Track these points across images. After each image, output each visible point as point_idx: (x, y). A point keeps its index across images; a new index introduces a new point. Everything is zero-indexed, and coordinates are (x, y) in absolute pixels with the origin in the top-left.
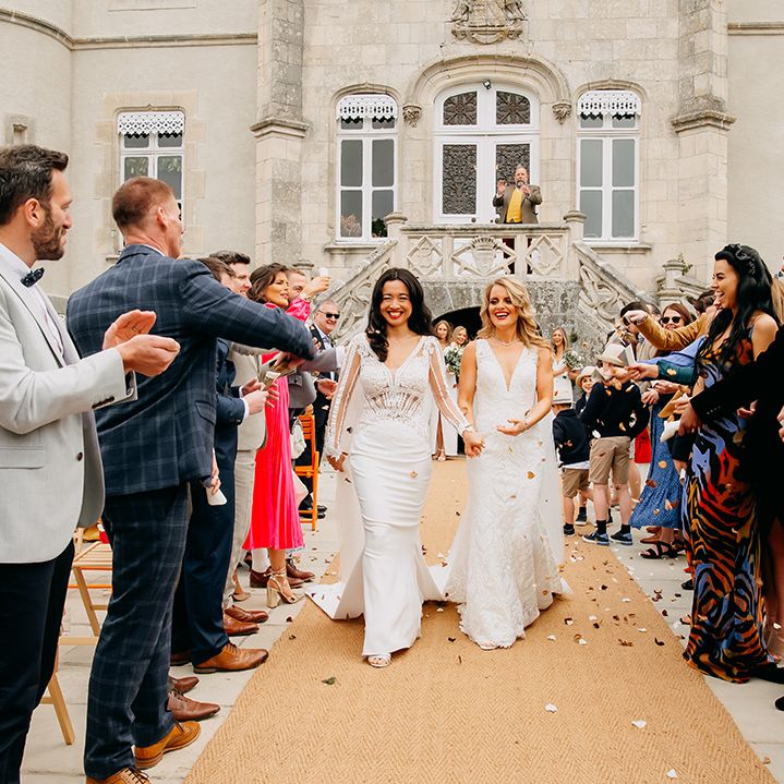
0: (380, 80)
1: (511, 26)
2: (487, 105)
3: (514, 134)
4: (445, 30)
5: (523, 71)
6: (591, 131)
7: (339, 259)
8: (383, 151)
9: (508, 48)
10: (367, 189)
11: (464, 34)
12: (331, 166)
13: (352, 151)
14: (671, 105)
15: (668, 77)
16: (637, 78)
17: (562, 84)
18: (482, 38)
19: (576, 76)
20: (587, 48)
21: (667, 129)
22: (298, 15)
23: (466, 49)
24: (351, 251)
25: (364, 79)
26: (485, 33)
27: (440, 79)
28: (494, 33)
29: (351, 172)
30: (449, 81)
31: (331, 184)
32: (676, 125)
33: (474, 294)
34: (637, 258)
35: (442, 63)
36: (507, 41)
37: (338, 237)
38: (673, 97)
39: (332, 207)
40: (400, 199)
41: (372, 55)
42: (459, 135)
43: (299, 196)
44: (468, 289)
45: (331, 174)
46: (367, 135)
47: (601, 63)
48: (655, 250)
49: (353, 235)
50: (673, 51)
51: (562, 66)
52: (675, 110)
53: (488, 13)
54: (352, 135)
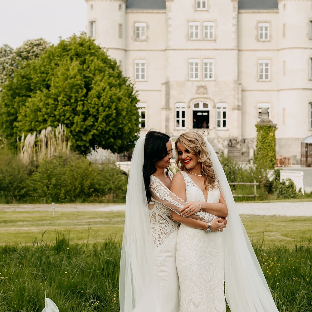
0: (183, 101)
1: (205, 92)
2: (201, 105)
4: (194, 93)
5: (207, 100)
6: (219, 110)
7: (176, 131)
8: (183, 113)
9: (205, 96)
10: (181, 119)
11: (198, 93)
12: (175, 115)
13: (178, 113)
14: (232, 106)
15: (232, 101)
16: (226, 101)
17: (214, 102)
19: (216, 101)
20: (218, 96)
21: (231, 110)
22: (169, 90)
23: (198, 96)
24: (178, 130)
25: (180, 101)
26: (201, 93)
27: (193, 101)
28: (203, 93)
29: (178, 116)
30: (195, 101)
31: (175, 119)
32: (233, 109)
34: (227, 132)
35: (194, 98)
37: (176, 127)
38: (232, 104)
39: (175, 123)
40: (186, 121)
41: (182, 96)
42: (196, 109)
43: (169, 121)
45: (175, 117)
46: (181, 110)
47: (220, 99)
48: (230, 130)
53: (202, 90)
54: (178, 110)
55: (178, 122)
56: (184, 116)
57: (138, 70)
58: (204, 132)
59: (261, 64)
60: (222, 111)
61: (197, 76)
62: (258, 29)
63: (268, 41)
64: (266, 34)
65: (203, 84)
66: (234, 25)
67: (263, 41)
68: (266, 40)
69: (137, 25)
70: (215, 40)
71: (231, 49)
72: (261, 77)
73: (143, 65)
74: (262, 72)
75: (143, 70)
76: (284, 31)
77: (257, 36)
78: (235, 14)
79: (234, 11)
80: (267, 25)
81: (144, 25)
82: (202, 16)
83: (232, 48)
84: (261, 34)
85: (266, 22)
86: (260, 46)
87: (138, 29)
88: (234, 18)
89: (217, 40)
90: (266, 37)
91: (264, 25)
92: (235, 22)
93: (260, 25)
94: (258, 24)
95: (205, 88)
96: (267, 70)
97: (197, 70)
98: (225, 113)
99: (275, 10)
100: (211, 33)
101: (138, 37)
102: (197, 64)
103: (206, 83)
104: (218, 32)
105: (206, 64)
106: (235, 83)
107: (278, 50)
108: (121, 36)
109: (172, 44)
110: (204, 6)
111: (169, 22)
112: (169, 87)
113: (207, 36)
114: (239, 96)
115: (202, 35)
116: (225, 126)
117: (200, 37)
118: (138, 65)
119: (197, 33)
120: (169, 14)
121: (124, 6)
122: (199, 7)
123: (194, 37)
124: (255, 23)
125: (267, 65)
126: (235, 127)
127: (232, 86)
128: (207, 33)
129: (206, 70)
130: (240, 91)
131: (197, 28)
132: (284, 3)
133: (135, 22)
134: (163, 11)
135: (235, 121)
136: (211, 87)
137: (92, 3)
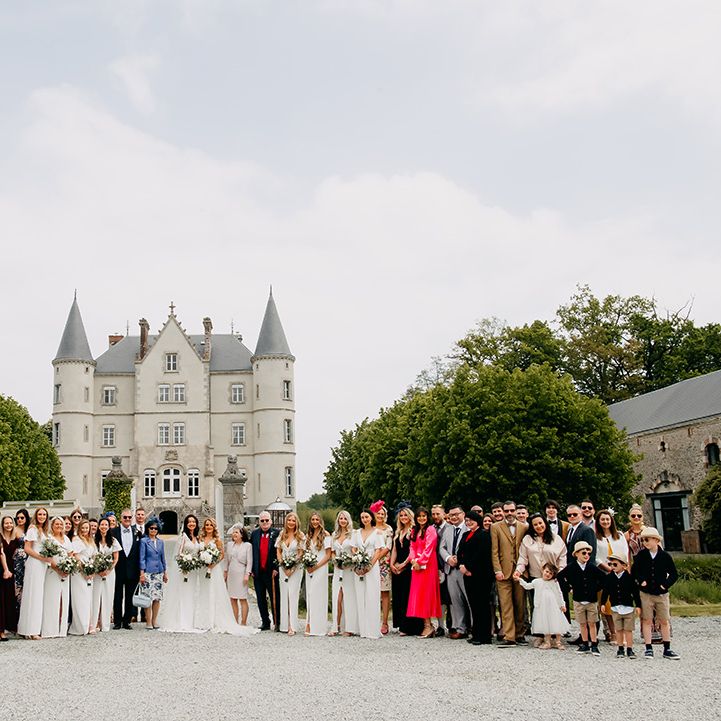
0: (152, 467)
1: (176, 458)
2: (172, 471)
3: (177, 477)
4: (164, 458)
5: (178, 466)
6: (190, 477)
7: (145, 500)
8: (153, 480)
9: (175, 462)
10: (150, 487)
11: (167, 459)
12: (144, 483)
13: (147, 480)
15: (204, 467)
16: (198, 467)
17: (185, 468)
19: (187, 467)
20: (189, 462)
21: (203, 476)
22: (137, 455)
23: (168, 462)
24: (147, 499)
25: (149, 467)
26: (171, 459)
27: (163, 467)
28: (173, 459)
29: (147, 484)
30: (165, 467)
32: (205, 475)
34: (198, 500)
35: (163, 464)
36: (175, 460)
37: (145, 496)
38: (205, 471)
39: (144, 491)
40: (156, 489)
41: (151, 462)
42: (167, 477)
43: (137, 489)
45: (143, 485)
46: (150, 477)
47: (192, 464)
48: (202, 498)
50: (204, 462)
51: (185, 465)
52: (205, 473)
53: (172, 456)
54: (147, 477)
55: (147, 490)
56: (153, 484)
57: (106, 436)
59: (235, 428)
60: (193, 477)
61: (167, 441)
63: (242, 403)
64: (240, 396)
65: (173, 449)
66: (205, 387)
67: (238, 404)
68: (240, 402)
69: (106, 388)
70: (186, 403)
71: (202, 412)
72: (235, 441)
73: (112, 430)
74: (236, 435)
75: (112, 436)
76: (258, 392)
77: (231, 398)
78: (206, 376)
79: (205, 372)
80: (242, 386)
81: (113, 388)
82: (172, 378)
83: (203, 410)
84: (235, 396)
85: (239, 384)
86: (234, 408)
87: (107, 392)
88: (205, 380)
89: (188, 403)
90: (240, 399)
91: (237, 386)
92: (206, 383)
93: (234, 386)
94: (231, 386)
95: (175, 453)
96: (241, 434)
97: (167, 434)
98: (197, 480)
99: (249, 371)
100: (182, 395)
101: (107, 401)
102: (167, 428)
103: (177, 449)
104: (189, 394)
105: (176, 428)
106: (207, 447)
107: (253, 412)
108: (87, 400)
109: (140, 408)
110: (174, 368)
111: (139, 385)
112: (138, 453)
113: (177, 399)
114: (211, 461)
115: (172, 398)
116: (197, 494)
117: (170, 400)
118: (106, 430)
119: (167, 396)
120: (138, 377)
121: (92, 369)
122: (169, 369)
123: (164, 400)
124: (228, 385)
125: (241, 428)
126: (208, 495)
127: (204, 451)
128: (177, 396)
129: (176, 434)
130: (212, 456)
131: (167, 391)
132: (257, 363)
133: (104, 386)
134: (132, 374)
135: (207, 488)
136: (182, 452)
137: (58, 366)
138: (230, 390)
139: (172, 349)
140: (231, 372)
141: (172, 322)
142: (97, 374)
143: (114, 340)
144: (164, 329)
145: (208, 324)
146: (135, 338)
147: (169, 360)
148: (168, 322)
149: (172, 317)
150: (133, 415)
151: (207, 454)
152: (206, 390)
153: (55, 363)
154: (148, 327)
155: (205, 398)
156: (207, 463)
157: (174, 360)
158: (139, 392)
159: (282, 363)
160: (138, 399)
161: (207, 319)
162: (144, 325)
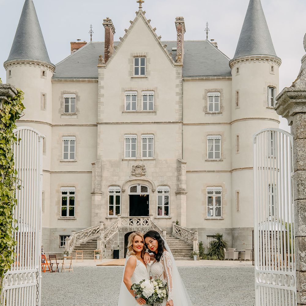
0: (117, 184)
1: (143, 173)
2: (139, 189)
4: (130, 173)
5: (146, 182)
6: (160, 194)
7: (109, 220)
8: (118, 198)
9: (143, 178)
10: (115, 205)
11: (134, 175)
12: (107, 201)
13: (111, 197)
14: (175, 189)
15: (175, 184)
16: (169, 184)
17: (153, 185)
18: (138, 176)
19: (156, 183)
20: (159, 178)
21: (174, 194)
22: (100, 170)
23: (134, 178)
24: (111, 219)
25: (114, 183)
26: (138, 175)
27: (129, 184)
28: (140, 175)
29: (111, 202)
30: (131, 184)
31: (107, 205)
32: (176, 193)
33: (133, 229)
34: (169, 220)
35: (130, 181)
36: (143, 176)
37: (109, 215)
38: (176, 188)
39: (107, 209)
40: (121, 208)
41: (115, 178)
43: (100, 207)
44: (132, 228)
45: (107, 203)
46: (115, 195)
47: (161, 181)
48: (172, 219)
49: (112, 215)
50: (176, 179)
51: (154, 181)
52: (176, 190)
53: (139, 171)
54: (112, 194)
55: (111, 208)
56: (118, 202)
57: (66, 149)
58: (138, 220)
59: (211, 141)
60: (163, 195)
61: (134, 154)
62: (206, 100)
63: (218, 113)
64: (216, 105)
65: (140, 163)
66: (177, 94)
67: (213, 113)
68: (217, 112)
69: (66, 96)
70: (155, 112)
71: (173, 123)
72: (211, 155)
73: (72, 142)
74: (212, 150)
75: (72, 149)
76: (238, 99)
77: (206, 107)
78: (178, 81)
79: (178, 77)
80: (218, 94)
81: (74, 96)
82: (140, 85)
83: (174, 121)
84: (211, 105)
85: (216, 91)
86: (209, 119)
87: (67, 100)
88: (177, 86)
89: (158, 112)
90: (216, 108)
91: (214, 94)
92: (178, 90)
93: (210, 94)
94: (206, 93)
95: (143, 168)
96: (217, 148)
97: (134, 147)
98: (167, 198)
99: (228, 76)
100: (151, 104)
101: (67, 110)
102: (134, 140)
103: (144, 163)
104: (159, 102)
105: (144, 139)
106: (179, 162)
107: (230, 123)
108: (44, 107)
109: (103, 118)
110: (143, 73)
111: (102, 91)
112: (102, 168)
113: (145, 108)
114: (183, 177)
115: (140, 106)
116: (167, 214)
117: (138, 109)
118: (66, 142)
119: (134, 105)
120: (102, 83)
121: (49, 74)
122: (137, 73)
123: (131, 109)
124: (203, 93)
125: (217, 140)
126: (179, 215)
127: (175, 165)
128: (145, 105)
129: (144, 147)
130: (183, 172)
131: (134, 99)
132: (236, 66)
133: (64, 93)
134: (95, 80)
135: (179, 207)
136: (150, 168)
137: (10, 68)
138: (205, 98)
139: (140, 51)
140: (206, 78)
141: (140, 20)
142: (56, 79)
143: (76, 46)
144: (131, 27)
145: (180, 26)
146: (99, 44)
147: (137, 64)
148: (136, 20)
149: (140, 14)
150: (96, 125)
151: (179, 169)
152: (177, 98)
153: (7, 65)
154: (113, 29)
155: (177, 107)
156: (179, 180)
157: (143, 64)
158: (102, 100)
159: (267, 65)
160: (101, 108)
161: (179, 19)
162: (108, 25)
